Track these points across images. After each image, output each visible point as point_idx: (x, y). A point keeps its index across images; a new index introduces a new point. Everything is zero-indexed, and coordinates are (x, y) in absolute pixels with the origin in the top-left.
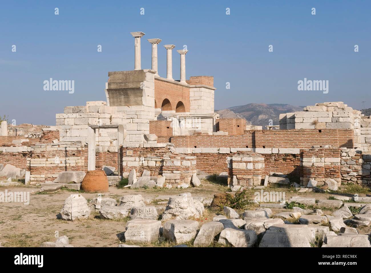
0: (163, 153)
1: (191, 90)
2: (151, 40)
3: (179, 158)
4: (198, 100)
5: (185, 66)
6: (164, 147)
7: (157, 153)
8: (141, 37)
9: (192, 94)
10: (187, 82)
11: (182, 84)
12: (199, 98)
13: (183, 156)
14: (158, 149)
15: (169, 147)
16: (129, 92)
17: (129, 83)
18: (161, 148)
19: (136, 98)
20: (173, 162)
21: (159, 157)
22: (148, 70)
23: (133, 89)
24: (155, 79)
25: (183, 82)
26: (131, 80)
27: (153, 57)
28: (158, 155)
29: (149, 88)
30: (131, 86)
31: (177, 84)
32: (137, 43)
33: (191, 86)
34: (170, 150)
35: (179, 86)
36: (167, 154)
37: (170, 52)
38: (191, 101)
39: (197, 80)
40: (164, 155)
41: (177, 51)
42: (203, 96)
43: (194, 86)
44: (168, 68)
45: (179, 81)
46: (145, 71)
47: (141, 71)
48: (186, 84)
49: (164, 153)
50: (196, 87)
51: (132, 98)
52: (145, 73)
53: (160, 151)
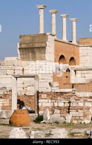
0: (69, 97)
1: (80, 48)
2: (50, 11)
3: (83, 100)
4: (86, 56)
5: (75, 31)
6: (71, 92)
7: (65, 96)
8: (44, 9)
9: (81, 52)
10: (77, 42)
11: (74, 44)
12: (86, 55)
13: (85, 99)
14: (66, 94)
15: (74, 92)
16: (35, 50)
17: (35, 43)
18: (68, 92)
19: (41, 55)
20: (78, 103)
21: (67, 100)
22: (50, 33)
23: (38, 48)
24: (55, 40)
25: (74, 42)
26: (37, 41)
27: (52, 23)
28: (66, 98)
29: (50, 47)
30: (37, 45)
31: (70, 44)
32: (41, 13)
33: (80, 45)
34: (75, 94)
35: (71, 46)
36: (73, 97)
37: (64, 20)
38: (80, 57)
39: (84, 41)
40: (70, 98)
41: (70, 19)
42: (89, 53)
43: (82, 45)
44: (63, 32)
45: (71, 42)
46: (47, 34)
47: (45, 35)
48: (77, 44)
49: (71, 97)
50: (84, 46)
51: (38, 54)
52: (47, 36)
53: (67, 95)
